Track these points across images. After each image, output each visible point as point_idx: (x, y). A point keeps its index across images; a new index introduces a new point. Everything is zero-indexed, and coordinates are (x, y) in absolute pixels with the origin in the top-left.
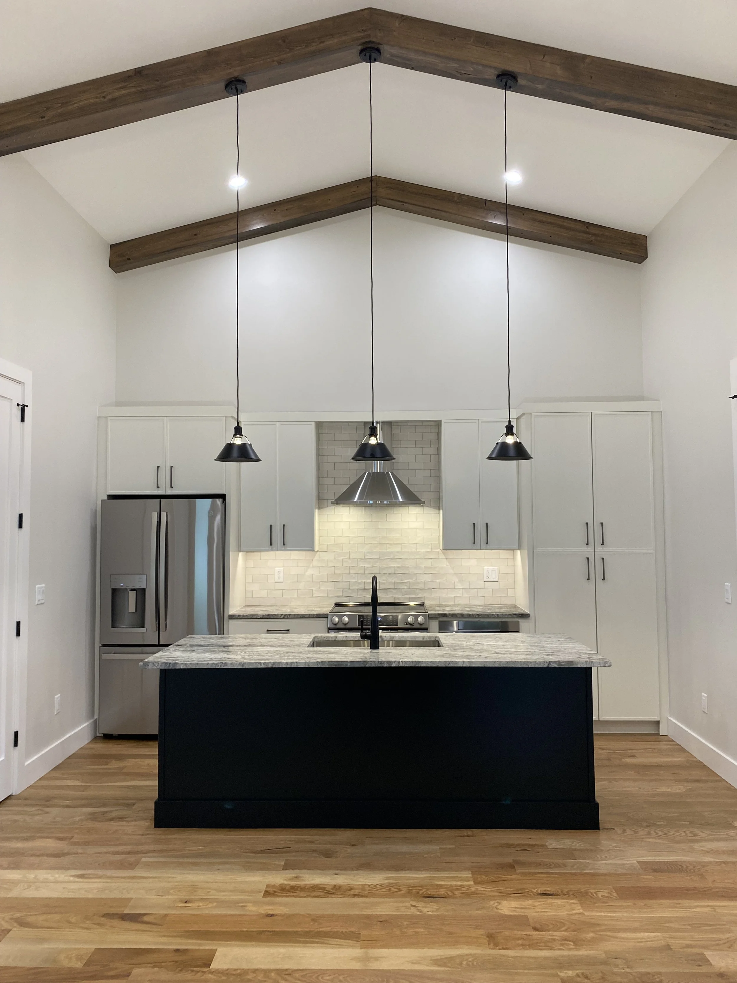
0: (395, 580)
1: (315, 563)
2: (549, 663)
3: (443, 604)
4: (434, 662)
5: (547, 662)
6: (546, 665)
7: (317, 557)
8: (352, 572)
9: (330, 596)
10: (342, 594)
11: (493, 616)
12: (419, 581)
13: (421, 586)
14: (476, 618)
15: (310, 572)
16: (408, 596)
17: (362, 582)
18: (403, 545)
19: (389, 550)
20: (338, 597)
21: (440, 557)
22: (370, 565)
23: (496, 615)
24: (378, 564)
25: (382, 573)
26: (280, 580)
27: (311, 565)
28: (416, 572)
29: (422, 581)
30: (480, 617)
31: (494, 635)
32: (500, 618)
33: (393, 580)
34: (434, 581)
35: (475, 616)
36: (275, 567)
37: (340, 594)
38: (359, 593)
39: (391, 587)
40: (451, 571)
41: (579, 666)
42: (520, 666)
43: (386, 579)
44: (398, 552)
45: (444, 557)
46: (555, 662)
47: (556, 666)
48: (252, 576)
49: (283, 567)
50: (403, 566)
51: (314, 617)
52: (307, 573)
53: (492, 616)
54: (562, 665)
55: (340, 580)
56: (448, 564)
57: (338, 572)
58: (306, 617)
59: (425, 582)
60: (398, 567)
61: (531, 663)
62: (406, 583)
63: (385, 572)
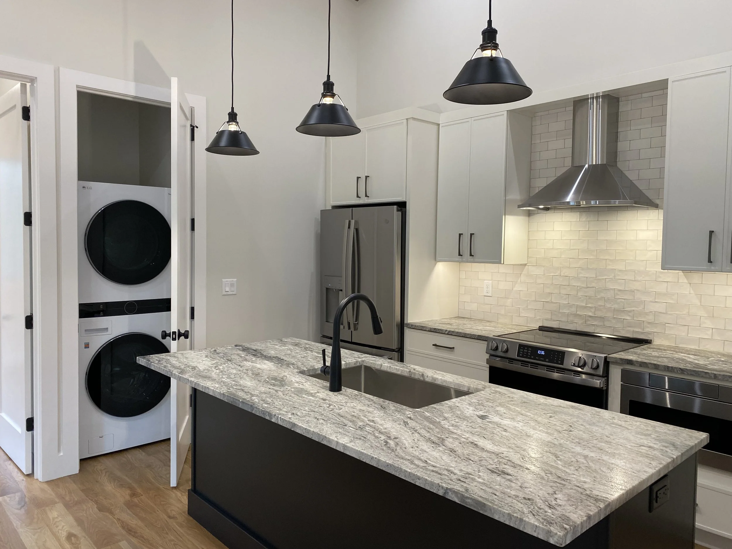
0: (616, 306)
1: (523, 278)
2: (447, 490)
3: (680, 346)
4: (308, 431)
5: (442, 487)
6: (441, 493)
7: (525, 272)
8: (563, 292)
9: (538, 317)
10: (550, 317)
11: (707, 376)
12: (646, 310)
13: (650, 318)
14: (677, 373)
15: (517, 288)
16: (632, 329)
17: (574, 305)
18: (627, 261)
19: (609, 267)
20: (547, 320)
21: (680, 281)
22: (584, 285)
23: (713, 376)
24: (594, 285)
25: (599, 297)
26: (488, 295)
27: (519, 281)
28: (644, 298)
29: (651, 312)
30: (685, 373)
31: (572, 407)
32: (719, 380)
33: (613, 307)
34: (669, 313)
35: (676, 370)
36: (485, 280)
37: (549, 316)
38: (571, 318)
39: (609, 315)
40: (697, 302)
41: (496, 517)
42: (404, 478)
43: (603, 304)
44: (620, 271)
45: (686, 281)
46: (456, 493)
47: (457, 501)
48: (464, 287)
49: (492, 280)
50: (626, 289)
51: (475, 338)
52: (515, 289)
53: (705, 376)
54: (466, 503)
55: (548, 300)
56: (692, 292)
57: (548, 290)
58: (467, 337)
59: (656, 314)
60: (620, 290)
61: (419, 479)
62: (630, 311)
63: (602, 295)
